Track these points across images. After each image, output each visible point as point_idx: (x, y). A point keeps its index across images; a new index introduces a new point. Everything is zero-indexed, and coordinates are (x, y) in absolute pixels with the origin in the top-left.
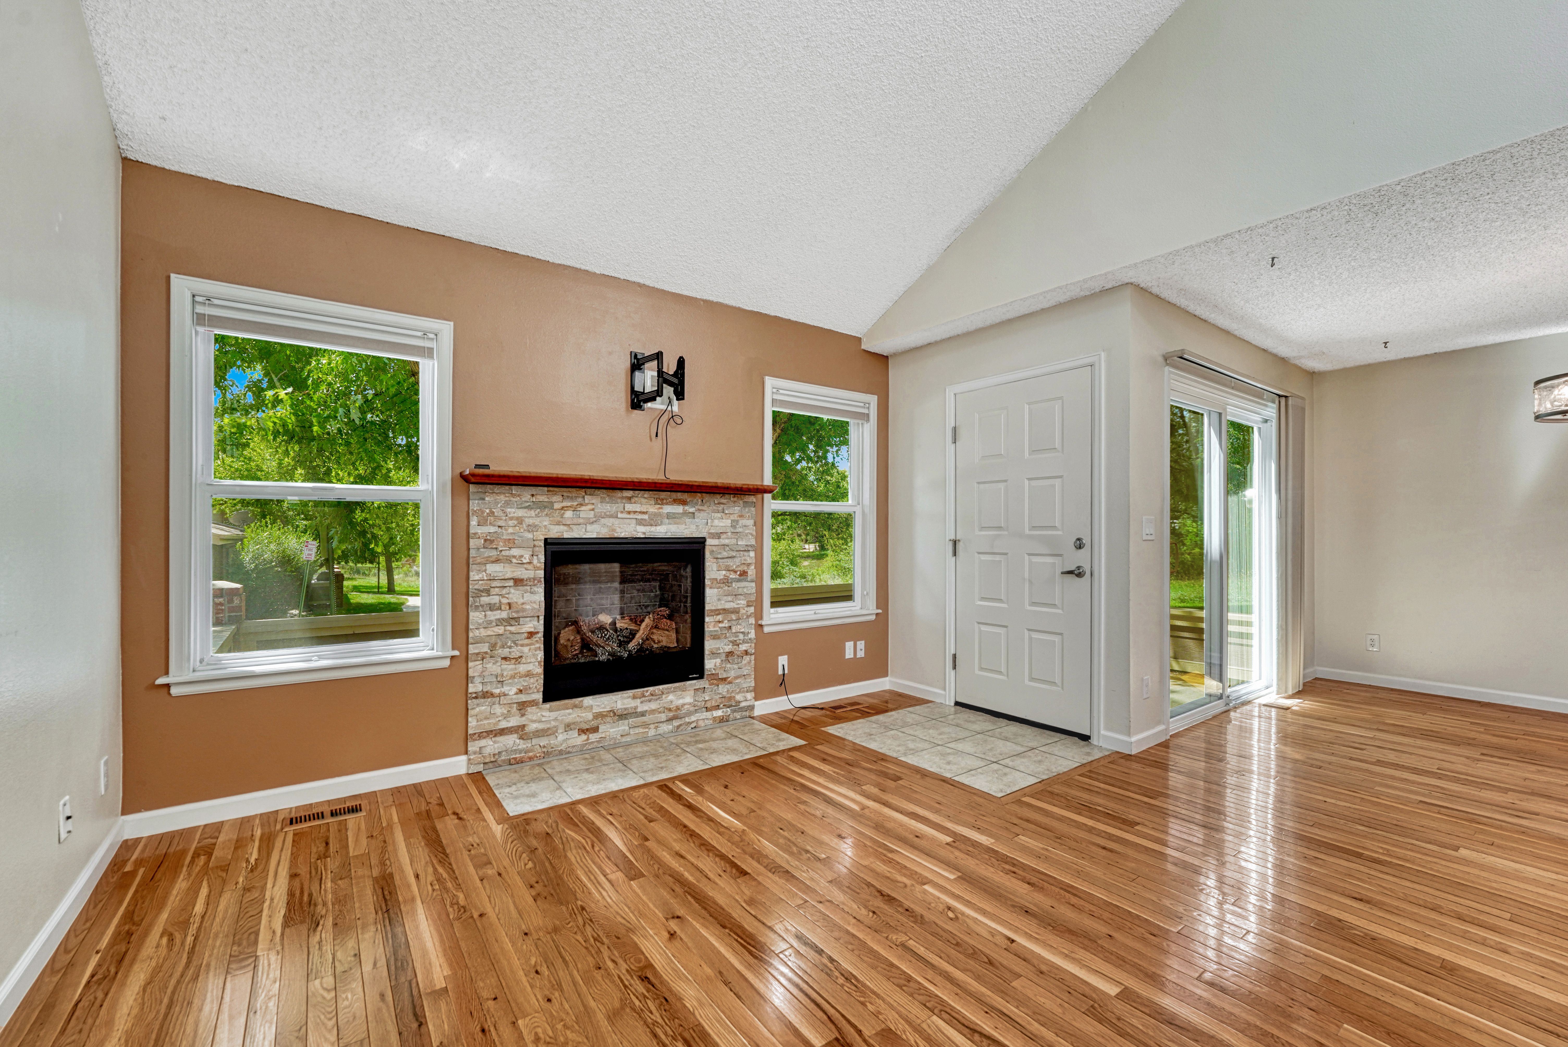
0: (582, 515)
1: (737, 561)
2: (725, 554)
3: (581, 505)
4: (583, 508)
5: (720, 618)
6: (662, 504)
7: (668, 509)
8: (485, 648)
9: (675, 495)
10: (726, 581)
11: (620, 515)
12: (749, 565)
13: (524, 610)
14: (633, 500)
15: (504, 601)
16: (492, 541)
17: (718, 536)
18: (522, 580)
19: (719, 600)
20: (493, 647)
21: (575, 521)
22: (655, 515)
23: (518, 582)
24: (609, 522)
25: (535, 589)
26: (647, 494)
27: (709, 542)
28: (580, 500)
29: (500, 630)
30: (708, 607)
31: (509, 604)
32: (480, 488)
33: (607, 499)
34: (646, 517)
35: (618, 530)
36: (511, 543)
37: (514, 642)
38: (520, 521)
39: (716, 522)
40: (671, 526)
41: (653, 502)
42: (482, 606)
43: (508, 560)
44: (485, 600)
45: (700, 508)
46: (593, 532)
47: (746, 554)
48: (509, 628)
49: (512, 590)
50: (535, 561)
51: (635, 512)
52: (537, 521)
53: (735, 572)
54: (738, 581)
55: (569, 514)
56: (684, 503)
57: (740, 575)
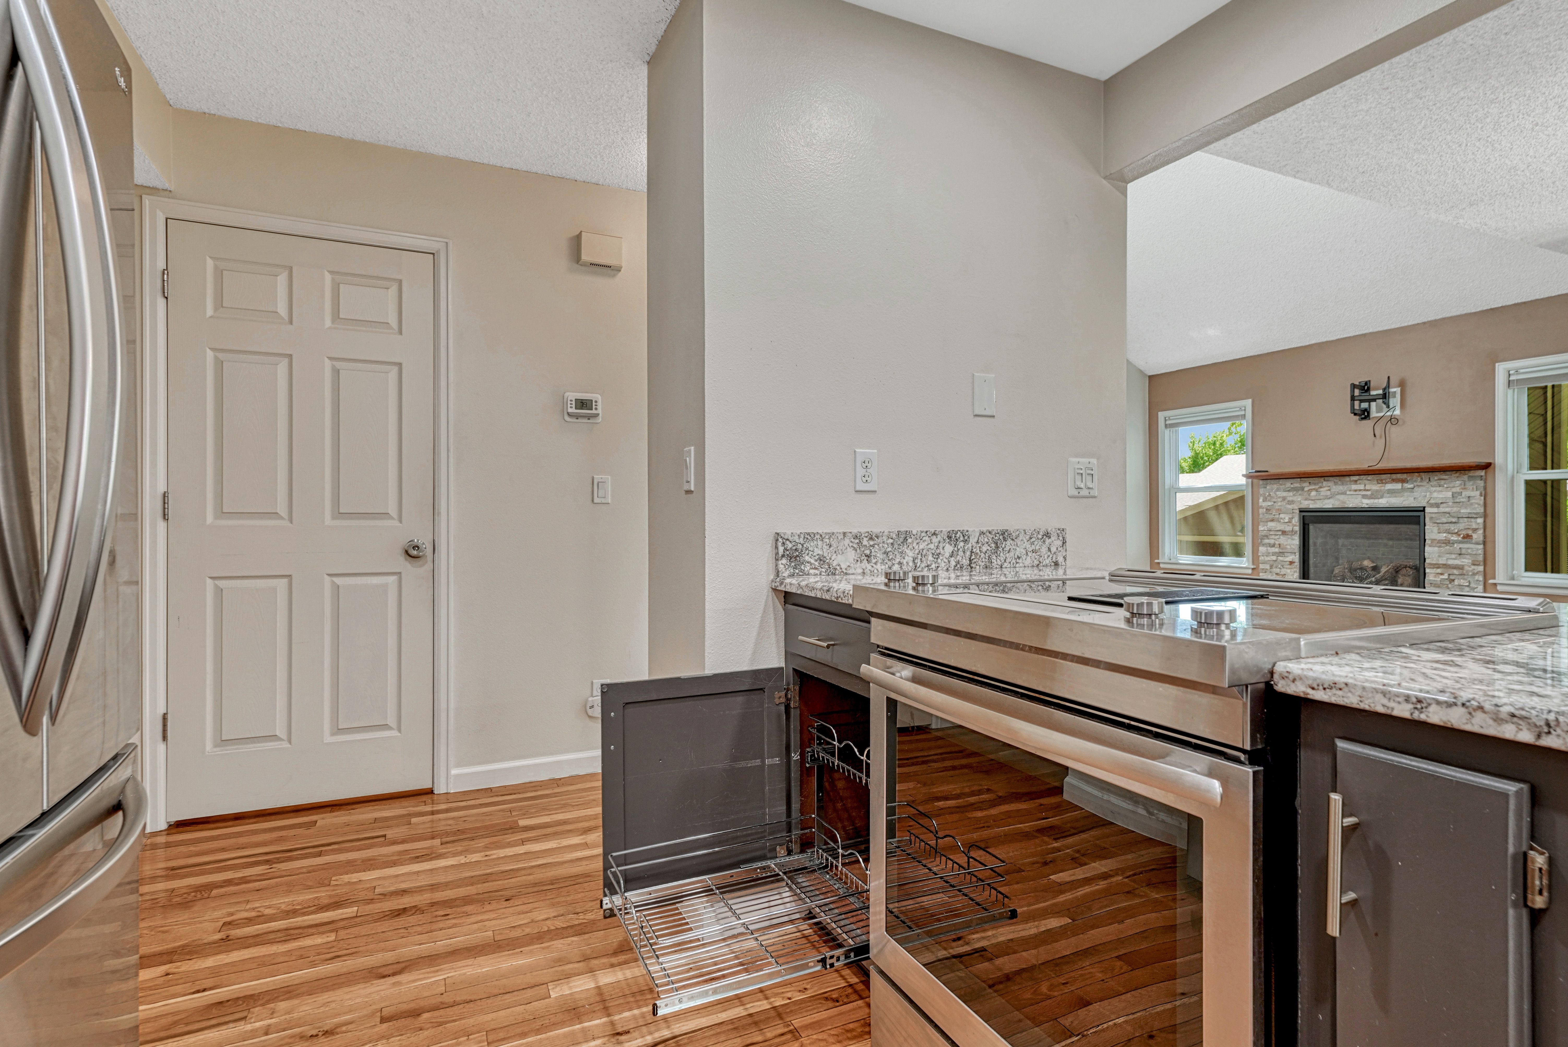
0: (1322, 494)
1: (1461, 526)
2: (1445, 520)
3: (1321, 487)
4: (1322, 489)
5: (1439, 571)
6: (1382, 483)
7: (1389, 486)
8: (1268, 567)
9: (1394, 476)
10: (1447, 542)
11: (1348, 493)
12: (1475, 530)
13: (1286, 548)
14: (1358, 482)
15: (1277, 543)
16: (1269, 510)
17: (1437, 505)
18: (1285, 532)
19: (1439, 556)
20: (1271, 567)
21: (1317, 498)
22: (1377, 491)
23: (1284, 533)
24: (1341, 497)
25: (1294, 537)
26: (1370, 477)
27: (1427, 510)
28: (1320, 484)
29: (1274, 558)
30: (1427, 561)
31: (1279, 545)
32: (1265, 482)
33: (1339, 483)
34: (1369, 493)
35: (1348, 502)
36: (1280, 512)
37: (1282, 566)
38: (1284, 499)
39: (1435, 495)
40: (1391, 499)
41: (1376, 482)
42: (1266, 544)
43: (1278, 521)
44: (1266, 541)
45: (1419, 484)
46: (1329, 504)
47: (1473, 520)
48: (1279, 558)
49: (1281, 537)
50: (1293, 521)
51: (1360, 490)
52: (1294, 498)
53: (1459, 535)
54: (1460, 542)
55: (1313, 493)
56: (1403, 481)
57: (1464, 538)
